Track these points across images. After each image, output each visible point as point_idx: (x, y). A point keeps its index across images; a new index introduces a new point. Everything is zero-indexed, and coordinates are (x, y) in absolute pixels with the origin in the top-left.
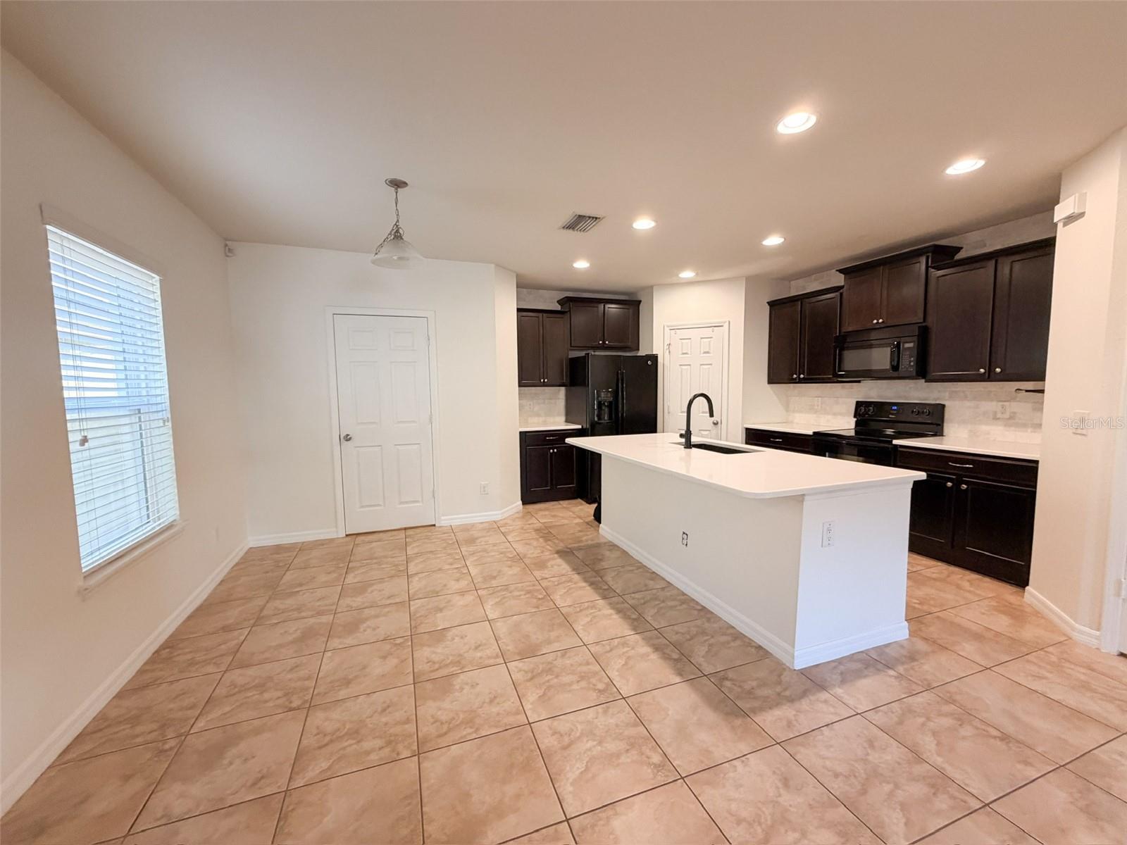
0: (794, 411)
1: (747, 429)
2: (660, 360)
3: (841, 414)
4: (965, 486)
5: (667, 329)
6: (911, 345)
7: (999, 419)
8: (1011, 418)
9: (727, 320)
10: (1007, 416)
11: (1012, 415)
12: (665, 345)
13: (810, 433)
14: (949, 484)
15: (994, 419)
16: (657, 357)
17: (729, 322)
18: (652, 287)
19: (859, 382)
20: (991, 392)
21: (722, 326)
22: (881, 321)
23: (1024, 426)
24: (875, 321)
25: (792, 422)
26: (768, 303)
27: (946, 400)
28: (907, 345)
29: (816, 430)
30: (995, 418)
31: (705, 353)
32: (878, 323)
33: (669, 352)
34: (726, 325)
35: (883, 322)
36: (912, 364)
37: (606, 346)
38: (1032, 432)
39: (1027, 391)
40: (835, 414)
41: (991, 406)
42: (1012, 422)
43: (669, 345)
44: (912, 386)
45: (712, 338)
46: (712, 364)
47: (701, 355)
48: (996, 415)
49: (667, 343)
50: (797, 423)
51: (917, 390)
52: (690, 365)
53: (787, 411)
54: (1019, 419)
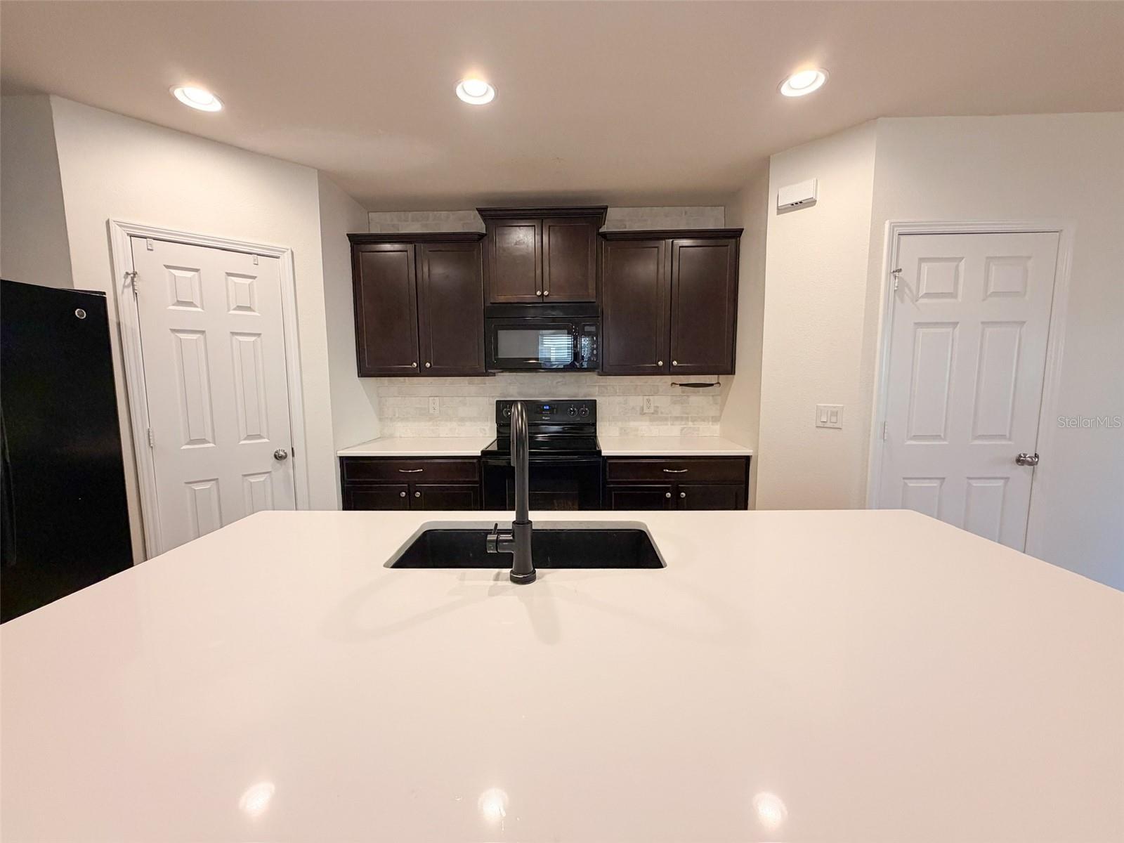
0: (392, 420)
1: (342, 459)
3: (471, 419)
4: (683, 495)
5: (120, 233)
7: (644, 414)
8: (656, 412)
9: (289, 248)
10: (651, 410)
11: (655, 409)
12: (120, 274)
13: (477, 453)
14: (668, 495)
15: (641, 414)
16: (103, 299)
17: (292, 253)
20: (637, 385)
21: (277, 257)
22: (546, 293)
23: (666, 419)
24: (539, 293)
25: (391, 436)
26: (347, 235)
27: (595, 396)
28: (588, 328)
29: (483, 448)
30: (643, 413)
31: (239, 308)
32: (542, 295)
33: (134, 294)
34: (287, 256)
35: (548, 295)
36: (595, 352)
38: (672, 425)
39: (681, 385)
40: (462, 420)
41: (637, 401)
42: (655, 416)
43: (135, 274)
44: (560, 380)
45: (254, 278)
46: (259, 335)
47: (232, 312)
48: (643, 410)
49: (123, 267)
50: (401, 437)
51: (565, 384)
52: (203, 332)
53: (380, 420)
54: (662, 413)
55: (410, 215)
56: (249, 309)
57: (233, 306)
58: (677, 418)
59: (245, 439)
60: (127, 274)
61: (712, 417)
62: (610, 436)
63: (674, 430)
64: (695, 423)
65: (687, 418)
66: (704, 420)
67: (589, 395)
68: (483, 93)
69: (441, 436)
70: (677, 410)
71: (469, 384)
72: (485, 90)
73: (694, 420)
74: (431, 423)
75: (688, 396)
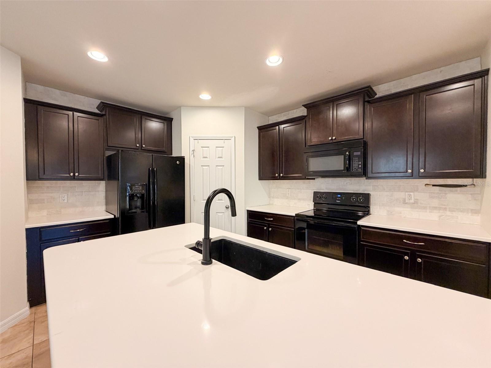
0: (273, 198)
1: (248, 211)
2: (187, 161)
4: (419, 260)
5: (192, 139)
6: (359, 153)
7: (406, 203)
8: (416, 202)
9: (234, 136)
10: (412, 201)
11: (415, 201)
12: (191, 151)
13: (293, 214)
14: (406, 258)
15: (403, 203)
16: (184, 158)
17: (235, 137)
18: (180, 107)
19: (314, 179)
21: (231, 139)
22: (334, 138)
23: (425, 208)
24: (330, 138)
26: (257, 127)
27: (370, 191)
28: (355, 154)
29: (297, 213)
31: (219, 157)
32: (332, 139)
33: (194, 156)
34: (233, 139)
35: (335, 139)
36: (360, 166)
37: (143, 148)
39: (433, 185)
40: (300, 199)
41: (401, 195)
42: (415, 205)
43: (194, 150)
44: (348, 182)
45: (223, 147)
46: (223, 166)
47: (217, 159)
48: (405, 201)
49: (192, 149)
50: (276, 205)
51: (352, 184)
52: (209, 166)
53: (269, 197)
54: (421, 203)
55: (282, 114)
56: (221, 157)
57: (217, 157)
58: (435, 208)
59: (218, 200)
60: (192, 150)
61: (472, 210)
62: (380, 215)
63: (434, 216)
64: (453, 213)
65: (445, 209)
66: (461, 212)
67: (366, 190)
68: (278, 60)
69: (291, 206)
70: (435, 202)
71: (303, 183)
72: (278, 58)
73: (451, 210)
74: (287, 200)
75: (446, 194)
